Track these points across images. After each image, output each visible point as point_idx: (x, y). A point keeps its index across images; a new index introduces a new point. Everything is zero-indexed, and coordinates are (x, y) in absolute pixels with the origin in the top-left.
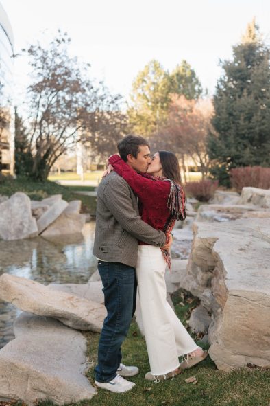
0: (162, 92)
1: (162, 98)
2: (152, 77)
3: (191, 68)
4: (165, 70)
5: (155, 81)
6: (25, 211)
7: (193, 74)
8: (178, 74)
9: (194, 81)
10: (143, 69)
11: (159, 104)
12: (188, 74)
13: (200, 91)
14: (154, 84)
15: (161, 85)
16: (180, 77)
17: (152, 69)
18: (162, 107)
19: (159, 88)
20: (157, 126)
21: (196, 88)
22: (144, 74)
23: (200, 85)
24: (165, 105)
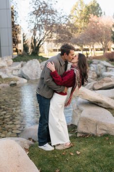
0: (84, 14)
1: (84, 17)
2: (79, 8)
3: (97, 2)
4: (85, 4)
5: (81, 9)
6: (38, 67)
7: (98, 5)
8: (91, 5)
9: (99, 8)
10: (75, 4)
11: (83, 20)
12: (96, 5)
13: (101, 13)
14: (80, 10)
15: (84, 11)
16: (92, 7)
17: (79, 4)
18: (84, 21)
19: (83, 13)
20: (82, 30)
21: (100, 12)
22: (76, 6)
23: (101, 10)
24: (86, 20)
